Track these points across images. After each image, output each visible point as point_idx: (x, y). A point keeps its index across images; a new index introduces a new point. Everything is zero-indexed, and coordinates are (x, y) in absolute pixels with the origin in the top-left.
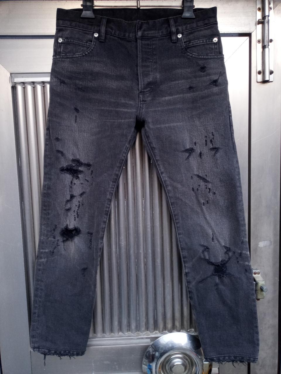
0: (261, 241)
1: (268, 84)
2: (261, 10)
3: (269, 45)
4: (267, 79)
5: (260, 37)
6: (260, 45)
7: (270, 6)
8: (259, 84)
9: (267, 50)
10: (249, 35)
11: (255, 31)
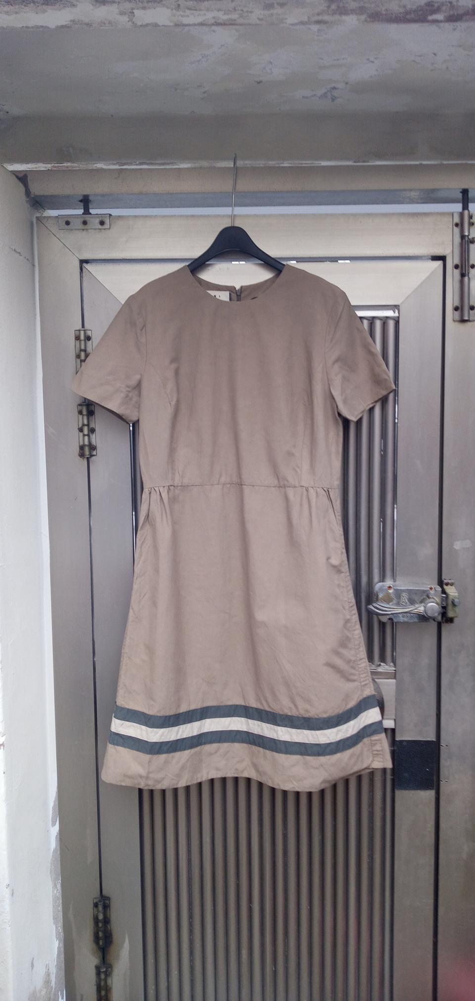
0: (458, 540)
1: (469, 323)
2: (460, 226)
3: (468, 273)
4: (466, 318)
5: (457, 261)
6: (457, 272)
7: (471, 220)
8: (456, 323)
9: (466, 279)
10: (442, 258)
11: (452, 254)
